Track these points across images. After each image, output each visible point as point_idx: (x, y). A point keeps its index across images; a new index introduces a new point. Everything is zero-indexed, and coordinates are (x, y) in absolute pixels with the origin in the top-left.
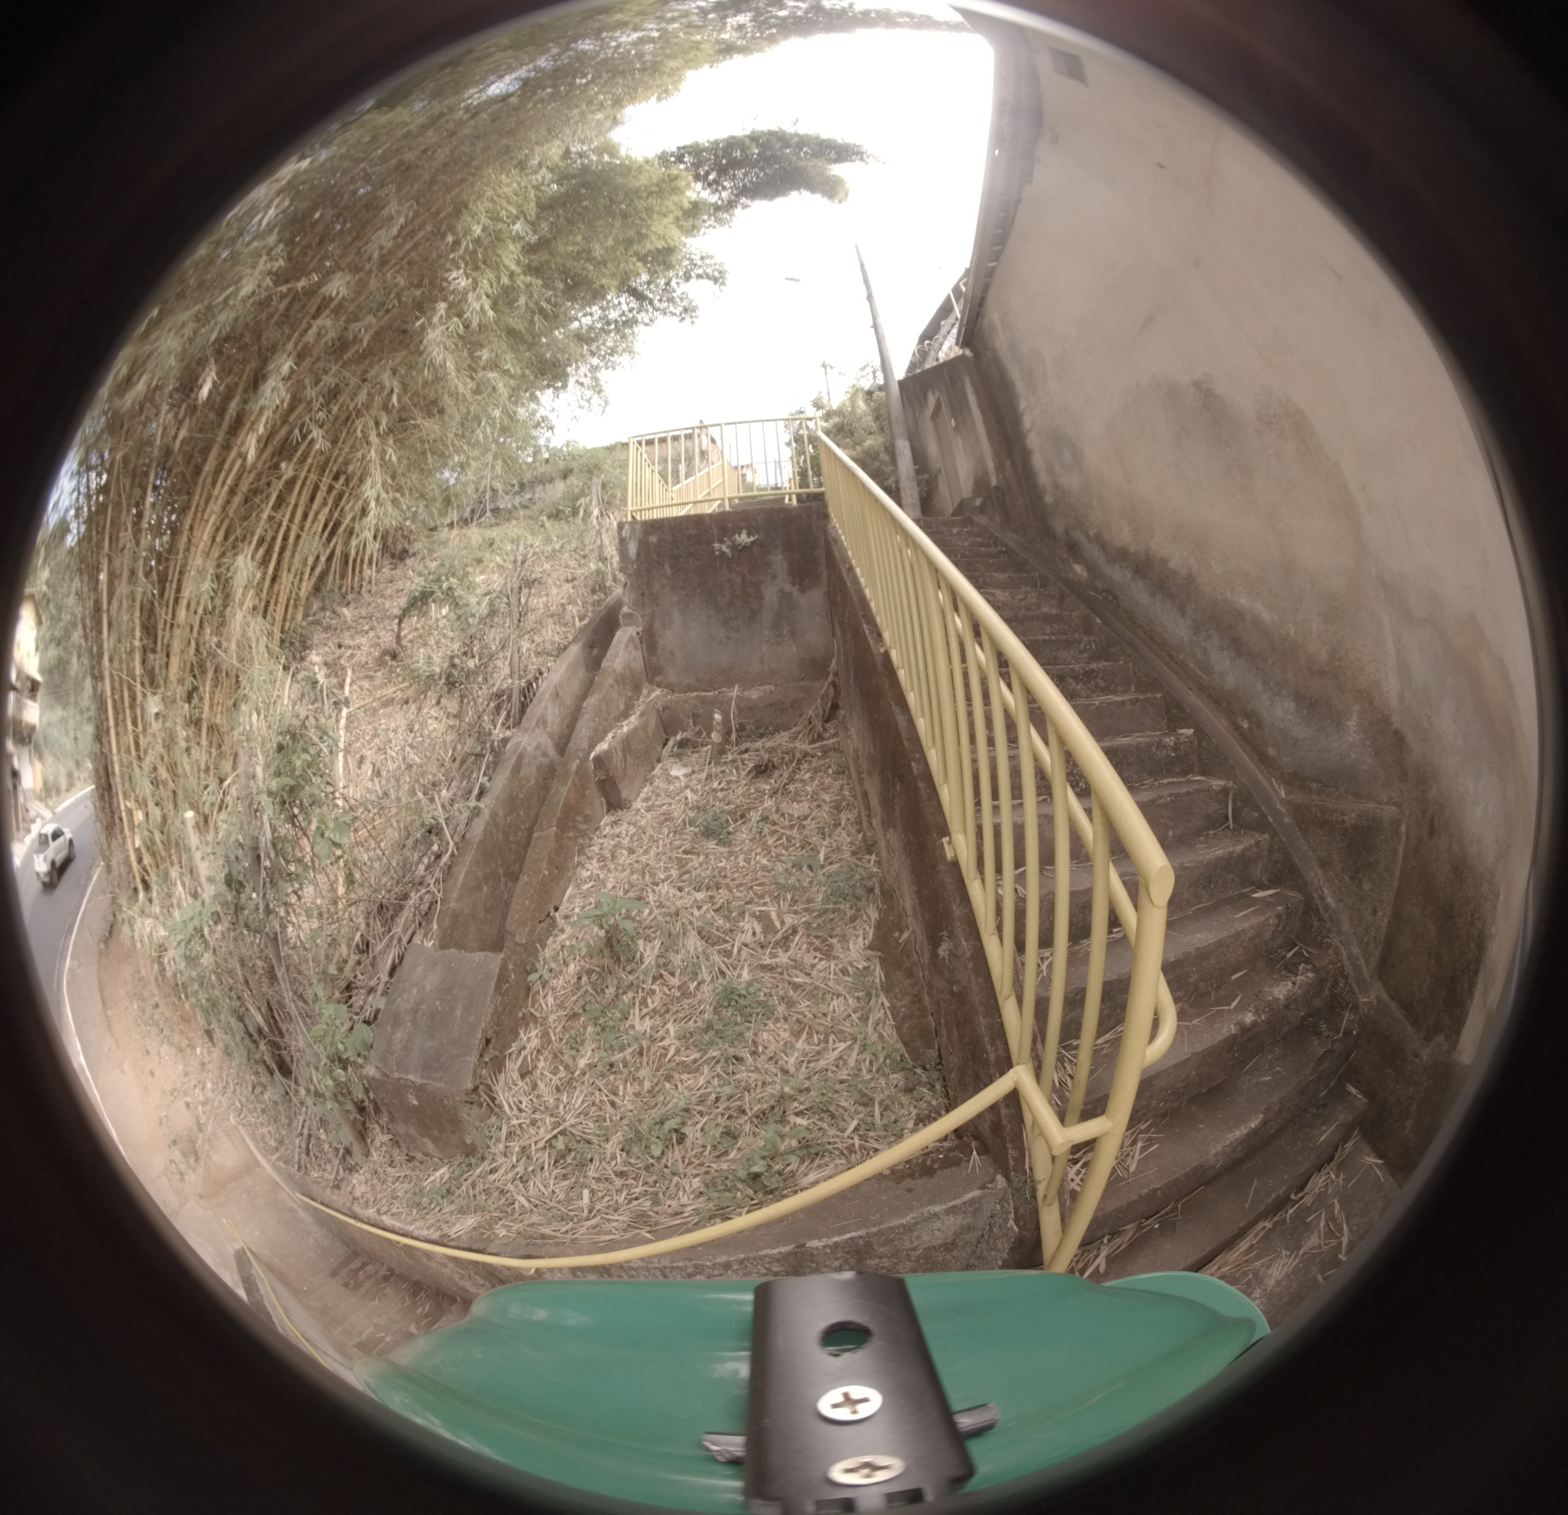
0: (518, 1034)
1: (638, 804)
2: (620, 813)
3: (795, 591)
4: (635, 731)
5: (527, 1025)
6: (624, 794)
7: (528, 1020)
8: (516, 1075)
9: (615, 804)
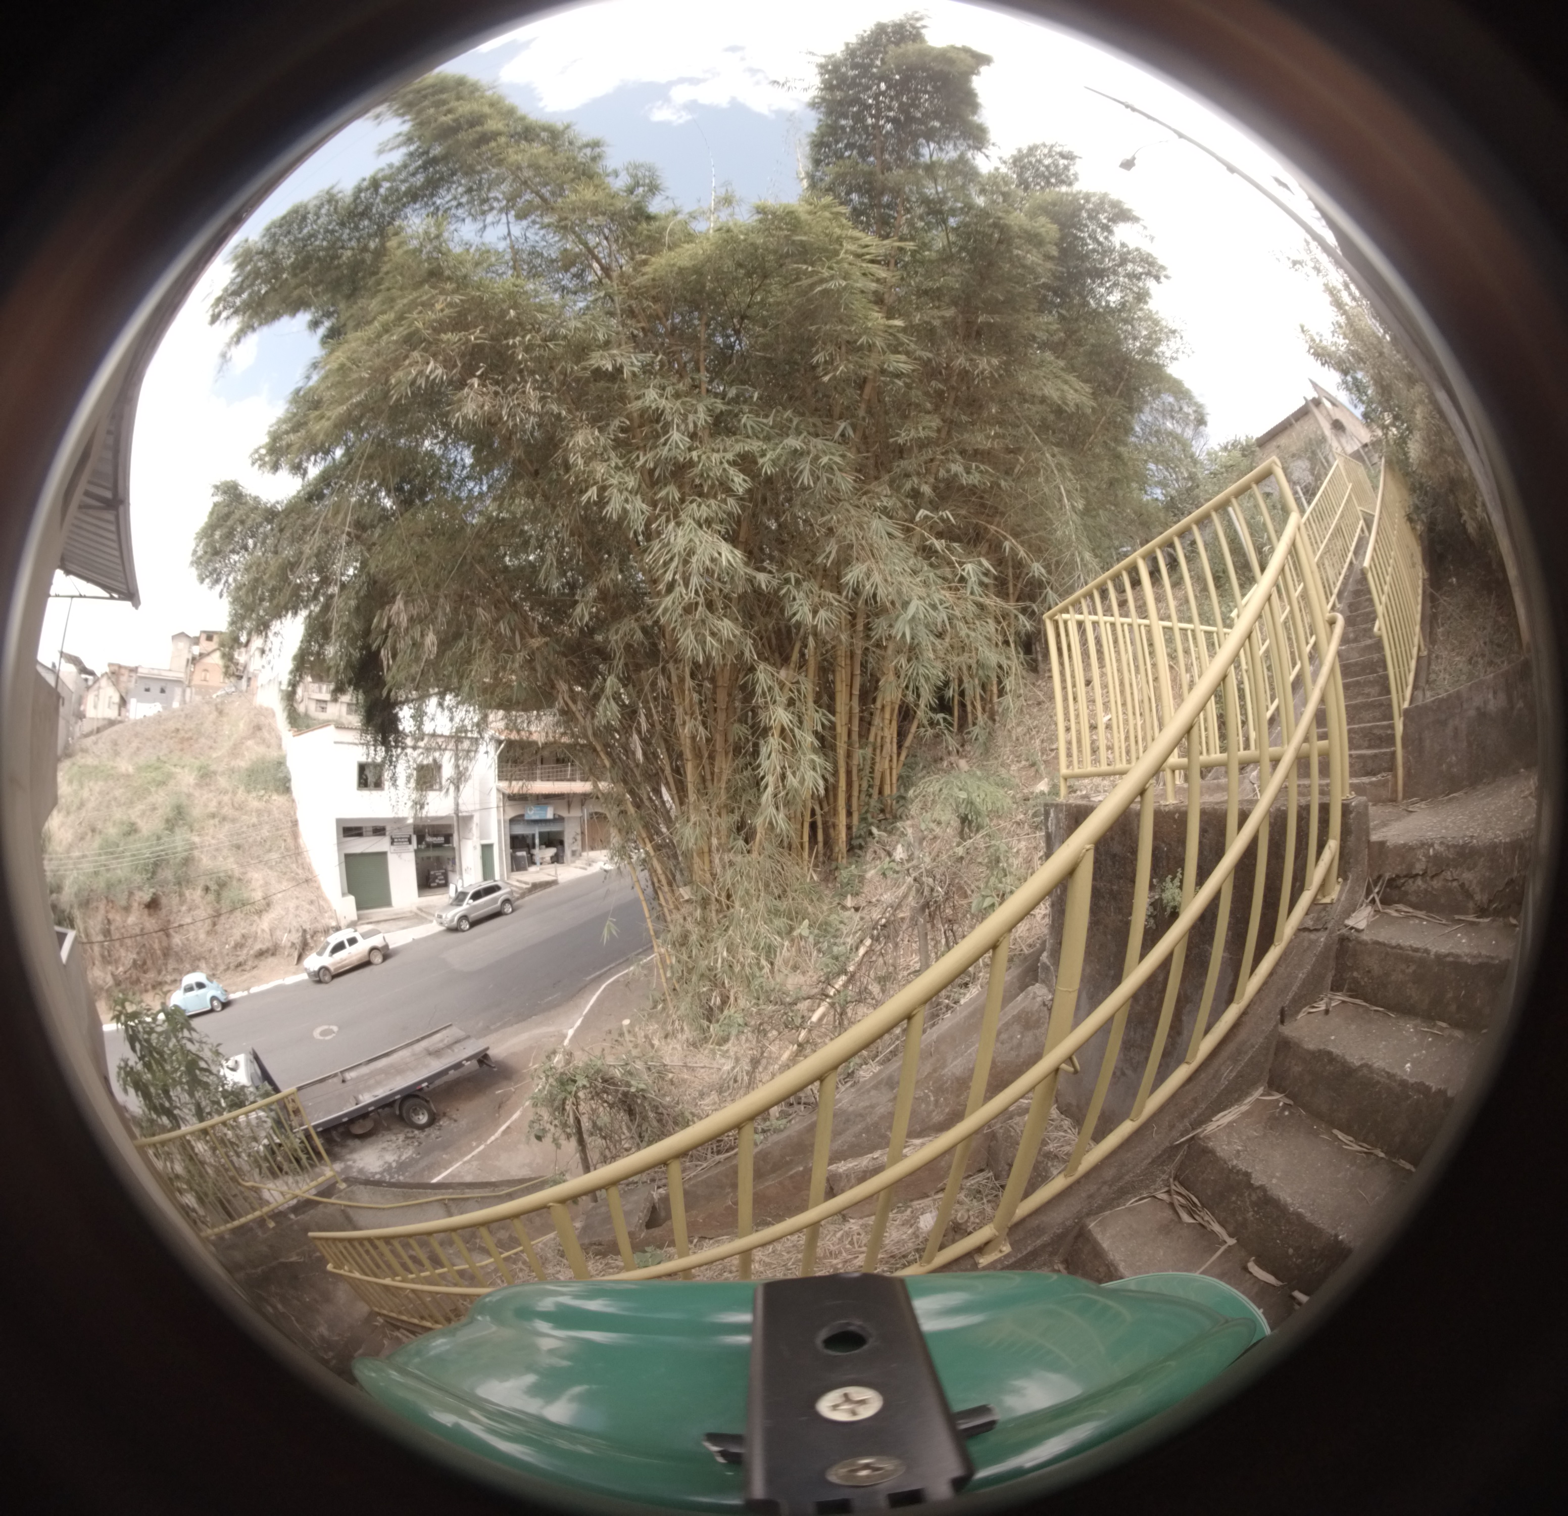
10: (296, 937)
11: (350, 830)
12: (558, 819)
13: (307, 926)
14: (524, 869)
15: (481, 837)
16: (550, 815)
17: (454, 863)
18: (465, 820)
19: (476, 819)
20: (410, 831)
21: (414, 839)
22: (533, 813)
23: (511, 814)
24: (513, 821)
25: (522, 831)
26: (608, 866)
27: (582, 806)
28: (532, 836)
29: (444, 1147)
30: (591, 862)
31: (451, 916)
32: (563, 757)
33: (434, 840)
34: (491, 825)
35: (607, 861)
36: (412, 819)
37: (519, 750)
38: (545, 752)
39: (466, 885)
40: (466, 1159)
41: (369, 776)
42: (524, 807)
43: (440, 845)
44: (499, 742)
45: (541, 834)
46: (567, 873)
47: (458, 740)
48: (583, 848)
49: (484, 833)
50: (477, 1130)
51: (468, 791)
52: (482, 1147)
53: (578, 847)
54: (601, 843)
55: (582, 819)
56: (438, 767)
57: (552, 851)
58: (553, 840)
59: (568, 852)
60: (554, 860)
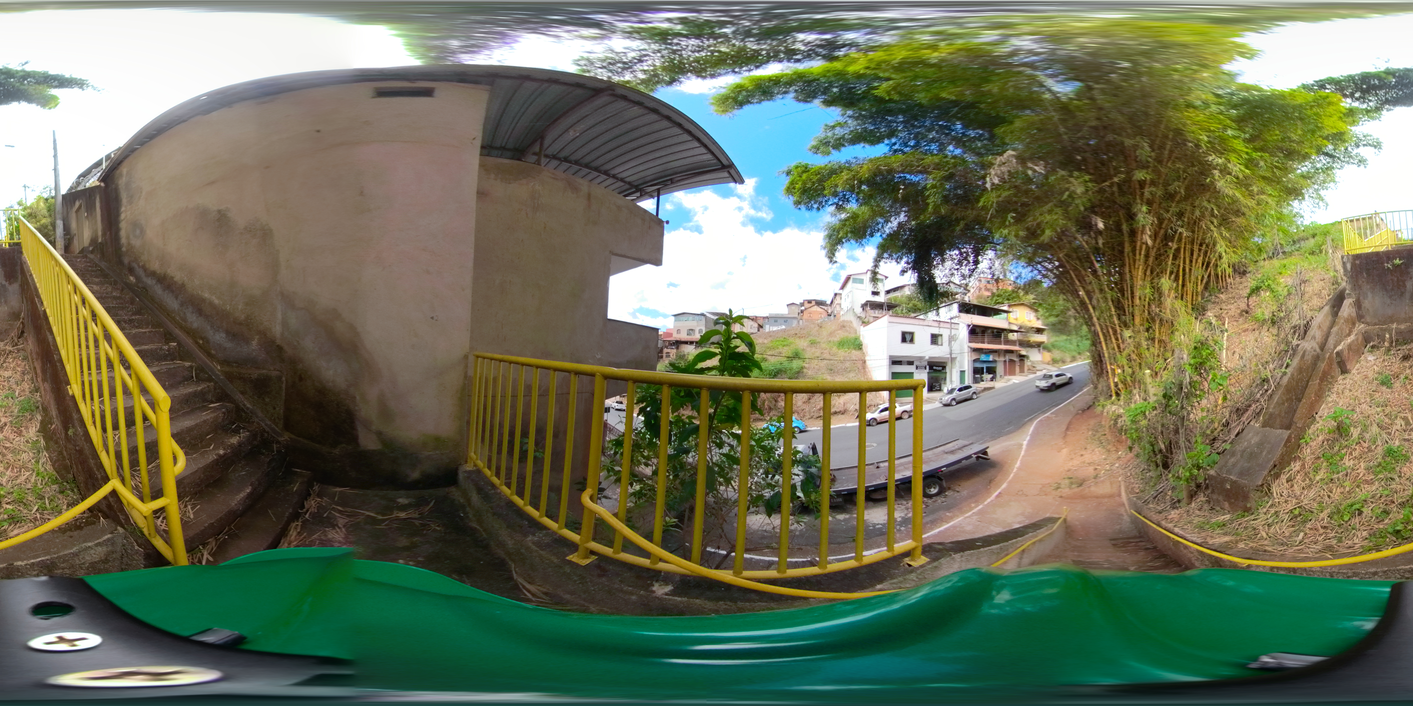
1: (1354, 371)
2: (1346, 375)
4: (1353, 341)
6: (1348, 367)
9: (1344, 371)
11: (895, 362)
12: (995, 361)
14: (979, 382)
15: (960, 367)
16: (991, 358)
17: (945, 379)
19: (958, 359)
20: (926, 363)
21: (928, 367)
22: (983, 357)
23: (975, 357)
24: (975, 361)
25: (978, 365)
26: (1017, 382)
27: (1005, 356)
28: (983, 368)
29: (948, 508)
30: (1009, 380)
31: (947, 398)
32: (998, 334)
33: (937, 368)
34: (965, 362)
35: (1016, 379)
36: (927, 358)
37: (978, 330)
38: (989, 331)
39: (954, 386)
40: (967, 515)
41: (907, 338)
42: (980, 355)
43: (940, 371)
44: (969, 326)
45: (988, 368)
46: (999, 384)
47: (951, 323)
48: (1005, 374)
49: (961, 365)
50: (975, 496)
51: (955, 346)
52: (980, 507)
53: (1002, 374)
54: (1012, 373)
55: (1005, 361)
56: (941, 335)
57: (991, 376)
58: (992, 371)
59: (998, 376)
60: (992, 380)
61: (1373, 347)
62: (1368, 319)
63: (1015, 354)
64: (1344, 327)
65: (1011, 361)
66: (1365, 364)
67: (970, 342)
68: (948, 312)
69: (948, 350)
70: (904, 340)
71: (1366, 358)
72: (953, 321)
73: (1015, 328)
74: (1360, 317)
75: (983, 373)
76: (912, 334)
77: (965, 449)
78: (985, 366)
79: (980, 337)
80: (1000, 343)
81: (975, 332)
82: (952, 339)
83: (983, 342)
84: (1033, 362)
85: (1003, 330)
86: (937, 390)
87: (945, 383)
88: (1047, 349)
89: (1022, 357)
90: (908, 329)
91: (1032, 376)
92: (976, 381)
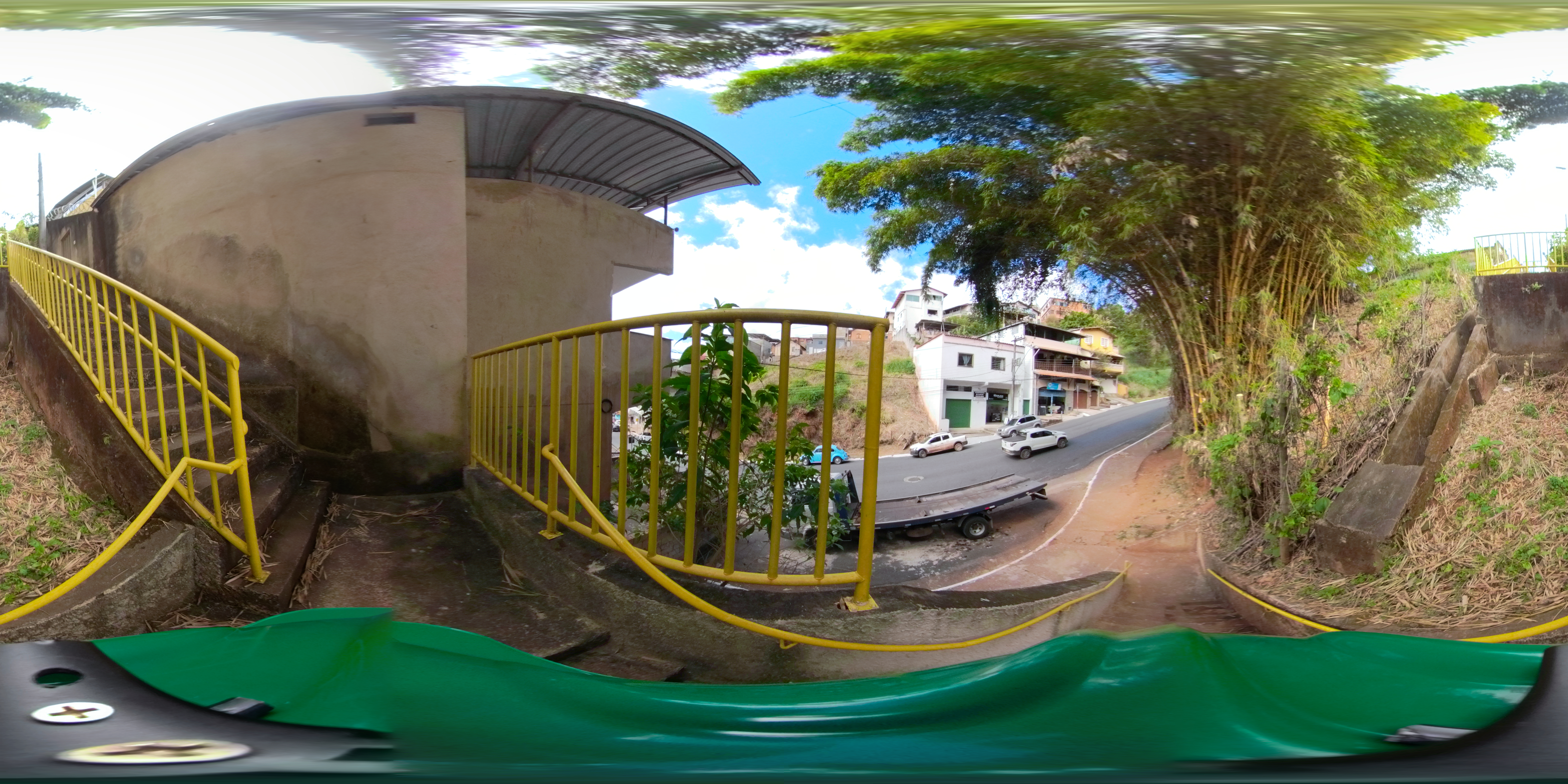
0: (1424, 509)
1: (1489, 402)
2: (1481, 407)
3: (1560, 311)
4: (1487, 369)
5: (1430, 505)
6: (1483, 397)
7: (1430, 503)
8: (1419, 531)
9: (1479, 402)
10: (908, 437)
11: (950, 387)
12: (1063, 391)
13: (916, 432)
14: (1044, 414)
15: (1024, 396)
16: (1059, 388)
17: (1007, 409)
18: (1016, 387)
19: (1022, 387)
20: (986, 390)
21: (987, 395)
22: (1050, 386)
23: (1041, 386)
24: (1041, 390)
25: (1045, 395)
26: (1087, 415)
27: (1075, 386)
28: (1050, 398)
29: (993, 553)
30: (1079, 413)
31: (1007, 430)
32: (1068, 360)
33: (998, 396)
34: (1029, 390)
35: (1086, 413)
36: (987, 384)
37: (1046, 355)
38: (1059, 357)
39: (1015, 417)
40: (1013, 563)
41: (965, 360)
42: (1047, 383)
43: (1000, 399)
44: (1036, 350)
45: (1054, 398)
46: (1066, 417)
47: (1014, 346)
48: (1075, 406)
49: (1025, 394)
50: (1026, 541)
51: (1019, 371)
52: (1030, 554)
53: (1072, 406)
54: (1083, 405)
55: (1075, 392)
56: (1004, 359)
57: (1058, 407)
58: (1059, 402)
59: (1067, 408)
60: (1059, 412)
61: (1508, 378)
62: (1501, 348)
63: (1086, 385)
64: (1477, 353)
65: (1082, 392)
66: (1501, 395)
67: (1036, 368)
68: (1012, 334)
69: (1011, 376)
70: (961, 363)
71: (1501, 389)
72: (1018, 343)
73: (1089, 355)
74: (1492, 345)
75: (1049, 404)
76: (970, 356)
77: (1019, 486)
78: (1052, 396)
79: (1048, 363)
80: (1070, 372)
81: (1042, 357)
82: (1015, 363)
83: (1051, 369)
84: (1107, 395)
85: (1074, 356)
86: (997, 421)
87: (1006, 414)
88: (1123, 381)
89: (1095, 389)
90: (966, 350)
91: (1105, 410)
92: (1041, 412)
